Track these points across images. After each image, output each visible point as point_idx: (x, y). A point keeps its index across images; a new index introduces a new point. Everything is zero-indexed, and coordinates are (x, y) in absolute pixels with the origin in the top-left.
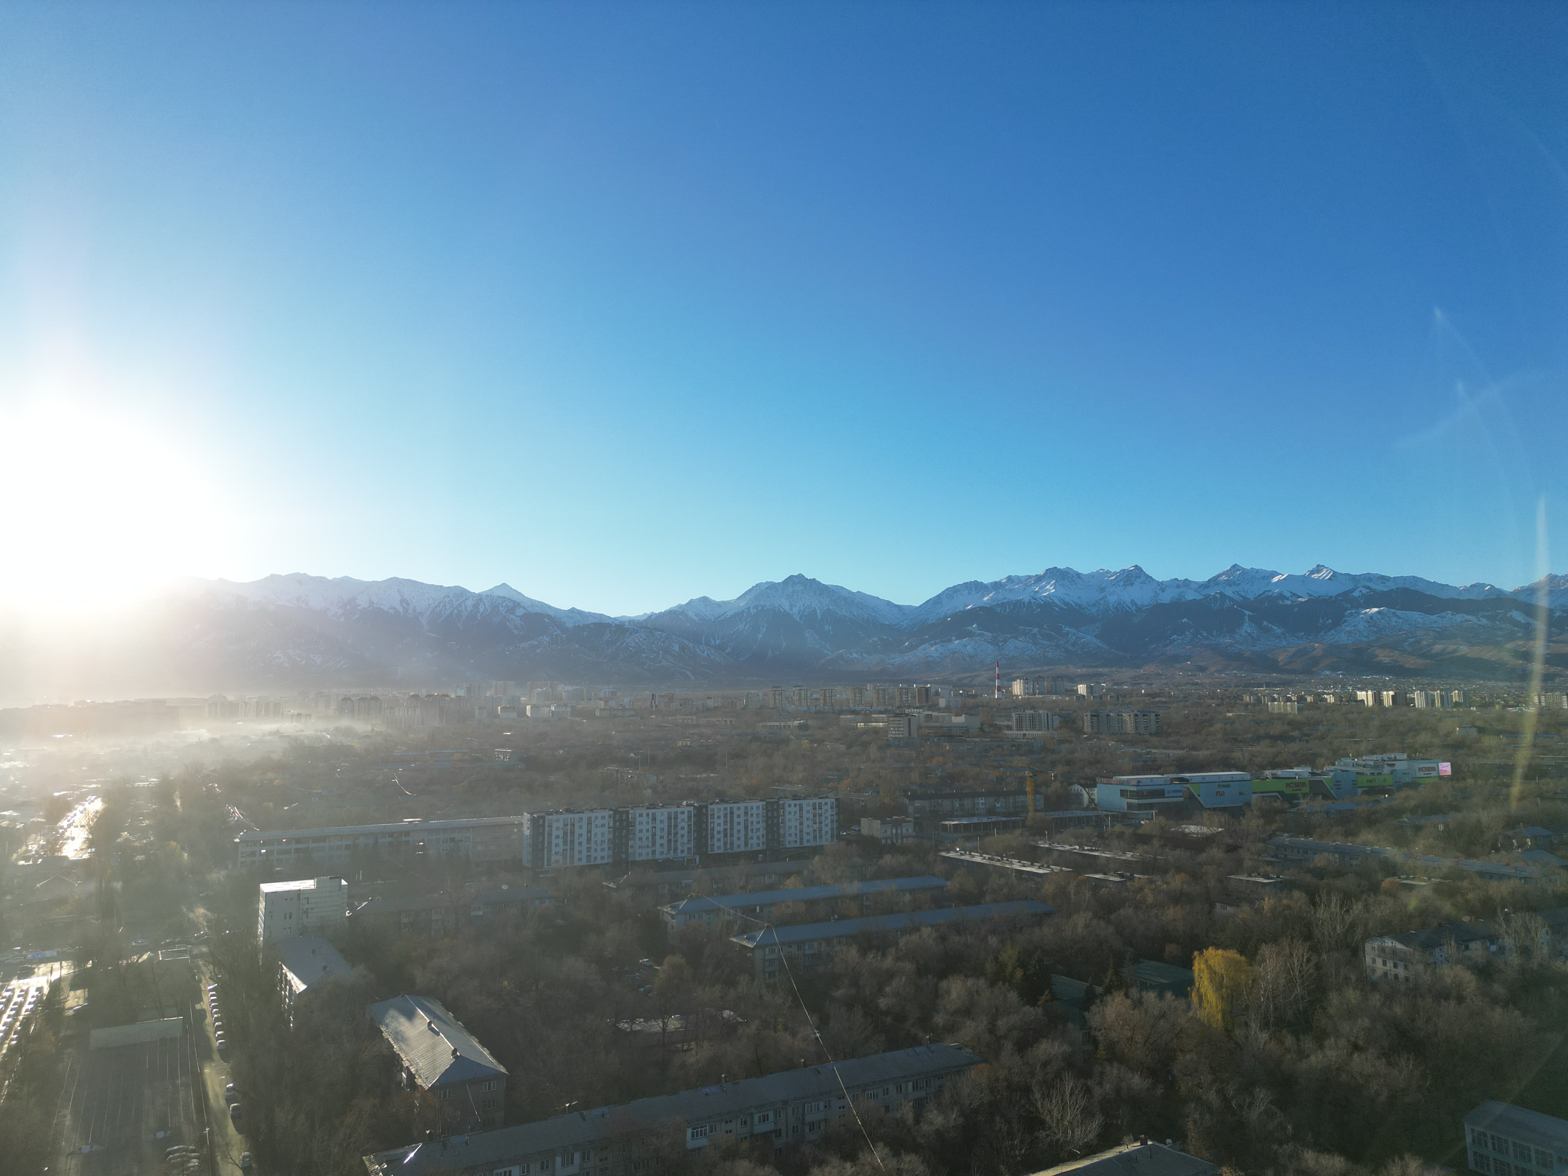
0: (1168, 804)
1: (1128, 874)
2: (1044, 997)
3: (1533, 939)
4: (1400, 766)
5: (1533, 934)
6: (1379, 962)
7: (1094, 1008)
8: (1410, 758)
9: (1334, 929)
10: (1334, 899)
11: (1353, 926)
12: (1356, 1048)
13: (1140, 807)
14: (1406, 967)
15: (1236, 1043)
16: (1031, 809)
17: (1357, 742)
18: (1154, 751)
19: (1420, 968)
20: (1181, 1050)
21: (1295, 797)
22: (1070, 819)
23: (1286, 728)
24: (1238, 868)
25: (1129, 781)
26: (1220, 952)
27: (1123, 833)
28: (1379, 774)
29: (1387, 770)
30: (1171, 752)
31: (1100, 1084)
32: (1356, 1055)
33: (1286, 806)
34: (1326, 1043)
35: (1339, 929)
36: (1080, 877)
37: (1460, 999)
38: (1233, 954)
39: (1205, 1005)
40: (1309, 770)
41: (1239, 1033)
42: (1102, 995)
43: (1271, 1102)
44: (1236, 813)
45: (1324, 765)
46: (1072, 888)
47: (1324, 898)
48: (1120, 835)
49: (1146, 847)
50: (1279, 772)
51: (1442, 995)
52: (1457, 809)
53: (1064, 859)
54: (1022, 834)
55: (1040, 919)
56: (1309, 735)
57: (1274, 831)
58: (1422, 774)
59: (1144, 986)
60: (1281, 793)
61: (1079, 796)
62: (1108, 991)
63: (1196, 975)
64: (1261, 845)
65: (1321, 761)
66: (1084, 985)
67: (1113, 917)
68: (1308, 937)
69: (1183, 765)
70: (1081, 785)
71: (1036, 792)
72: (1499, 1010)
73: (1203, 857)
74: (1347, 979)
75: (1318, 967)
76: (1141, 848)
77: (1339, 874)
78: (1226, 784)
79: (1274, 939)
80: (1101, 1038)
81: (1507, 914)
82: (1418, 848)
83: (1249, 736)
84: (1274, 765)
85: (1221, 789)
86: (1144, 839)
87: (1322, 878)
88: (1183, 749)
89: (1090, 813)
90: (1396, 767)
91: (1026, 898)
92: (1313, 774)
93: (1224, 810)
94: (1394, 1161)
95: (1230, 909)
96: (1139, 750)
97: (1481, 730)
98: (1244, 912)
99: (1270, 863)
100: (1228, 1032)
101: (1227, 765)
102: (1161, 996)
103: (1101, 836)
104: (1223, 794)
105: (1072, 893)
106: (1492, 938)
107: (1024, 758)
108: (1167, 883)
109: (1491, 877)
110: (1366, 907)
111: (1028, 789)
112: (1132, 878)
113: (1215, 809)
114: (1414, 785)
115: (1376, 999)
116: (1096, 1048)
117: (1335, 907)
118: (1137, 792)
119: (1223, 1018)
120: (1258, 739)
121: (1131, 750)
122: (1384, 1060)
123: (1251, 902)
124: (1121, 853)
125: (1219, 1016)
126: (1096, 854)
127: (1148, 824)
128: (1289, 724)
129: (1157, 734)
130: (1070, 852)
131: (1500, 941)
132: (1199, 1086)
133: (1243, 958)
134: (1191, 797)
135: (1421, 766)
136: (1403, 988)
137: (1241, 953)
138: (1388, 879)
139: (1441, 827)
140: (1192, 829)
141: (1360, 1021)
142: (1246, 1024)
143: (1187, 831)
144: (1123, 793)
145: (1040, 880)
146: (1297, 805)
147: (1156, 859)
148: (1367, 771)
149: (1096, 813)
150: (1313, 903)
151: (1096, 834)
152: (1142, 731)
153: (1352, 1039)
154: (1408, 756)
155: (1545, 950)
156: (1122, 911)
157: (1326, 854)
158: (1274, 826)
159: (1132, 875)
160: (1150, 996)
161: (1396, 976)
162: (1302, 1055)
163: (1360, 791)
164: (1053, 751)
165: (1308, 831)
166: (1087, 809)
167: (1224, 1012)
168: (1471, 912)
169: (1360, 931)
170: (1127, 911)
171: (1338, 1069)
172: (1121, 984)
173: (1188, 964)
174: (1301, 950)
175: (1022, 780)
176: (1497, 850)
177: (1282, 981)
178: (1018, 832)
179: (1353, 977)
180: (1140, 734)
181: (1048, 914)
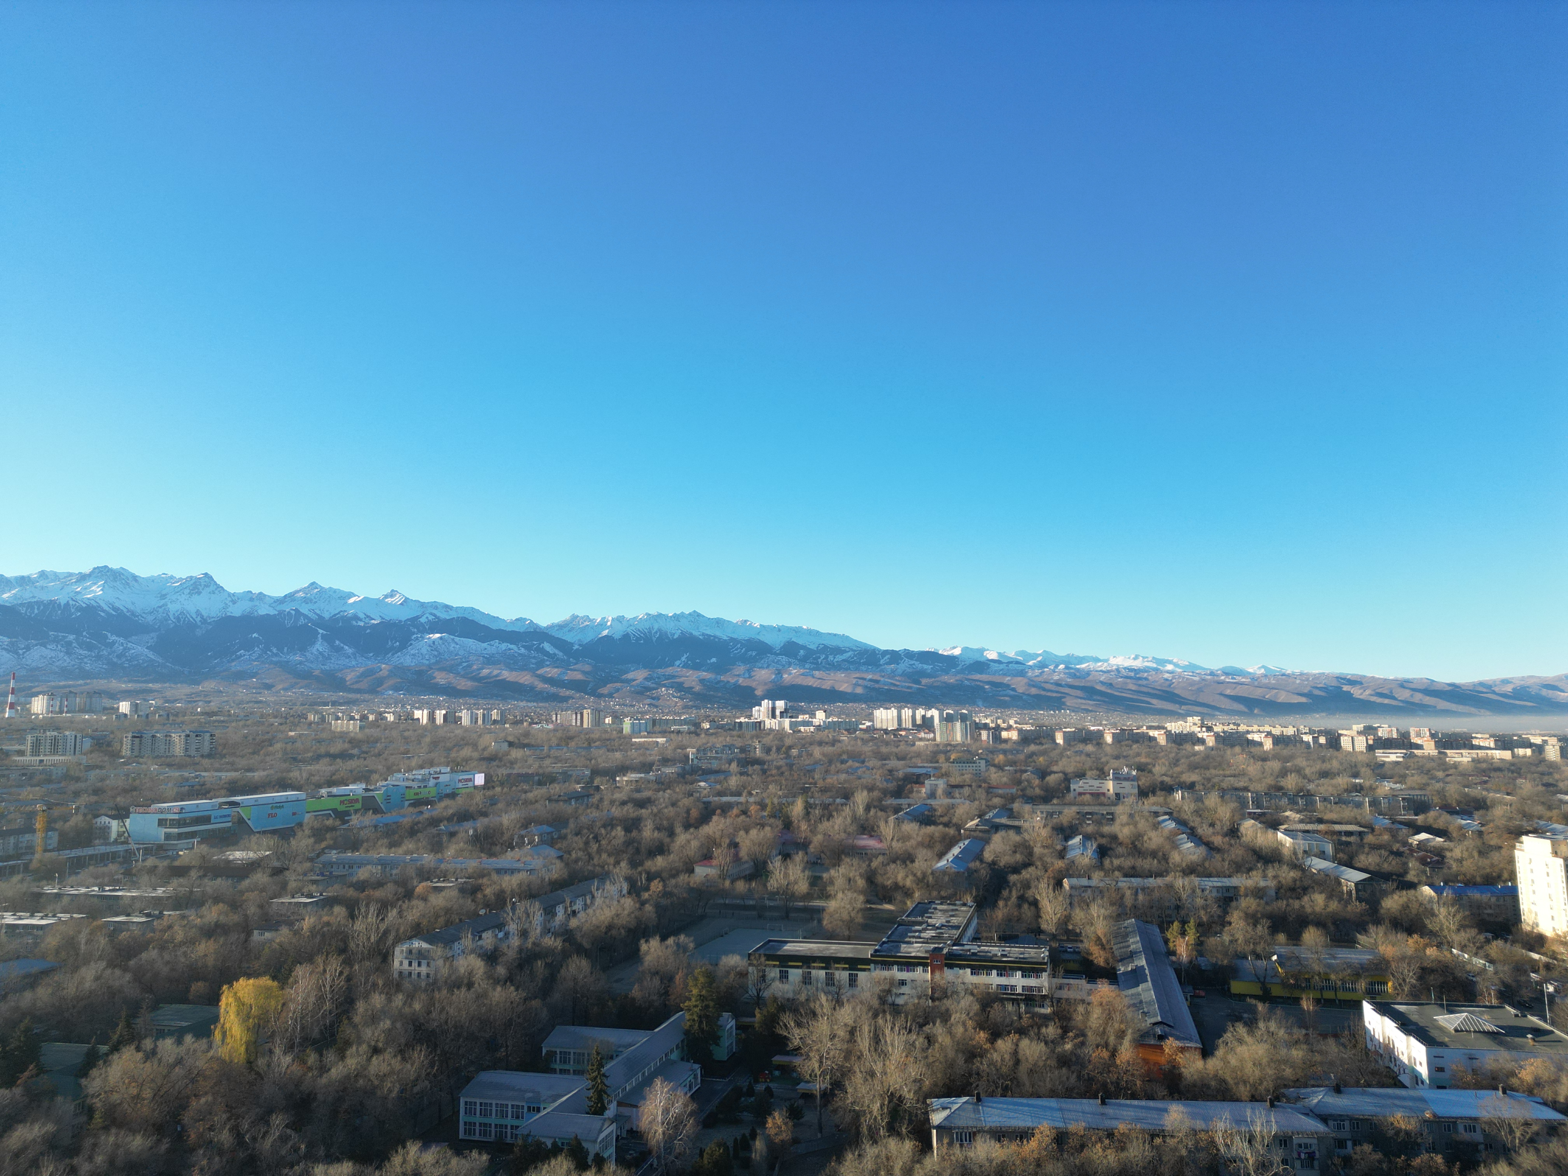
0: (213, 830)
1: (157, 912)
2: (27, 1074)
3: (531, 922)
4: (444, 778)
5: (531, 918)
6: (406, 963)
7: (94, 1072)
8: (452, 771)
9: (369, 939)
10: (372, 909)
11: (386, 932)
12: (376, 1051)
13: (180, 836)
14: (428, 965)
15: (258, 1073)
16: (39, 849)
17: (409, 758)
18: (203, 774)
19: (440, 962)
20: (195, 1096)
21: (347, 813)
22: (91, 857)
23: (346, 745)
24: (283, 888)
25: (169, 808)
26: (251, 981)
27: (156, 867)
28: (425, 787)
29: (432, 782)
30: (223, 775)
31: (90, 1158)
32: (374, 1058)
33: (338, 823)
34: (348, 1053)
35: (372, 939)
36: (95, 923)
37: (470, 985)
38: (265, 981)
39: (228, 1040)
40: (364, 786)
41: (261, 1062)
42: (107, 1055)
43: (287, 1126)
44: (285, 834)
45: (377, 781)
46: (82, 938)
47: (363, 910)
48: (152, 870)
49: (181, 880)
50: (335, 790)
51: (455, 984)
52: (485, 814)
53: (76, 904)
54: (22, 881)
55: (32, 981)
56: (366, 753)
57: (323, 849)
58: (460, 785)
59: (161, 1034)
60: (335, 811)
61: (106, 829)
62: (116, 1048)
63: (222, 1010)
64: (308, 865)
65: (375, 776)
66: (85, 1047)
67: (132, 963)
68: (343, 950)
69: (234, 788)
70: (109, 816)
71: (49, 828)
72: (499, 989)
73: (246, 883)
74: (375, 985)
75: (349, 979)
76: (175, 882)
77: (380, 884)
78: (279, 805)
79: (310, 959)
80: (99, 1105)
81: (514, 903)
82: (450, 853)
83: (310, 755)
84: (331, 783)
85: (274, 811)
86: (181, 871)
87: (364, 891)
88: (236, 770)
89: (121, 848)
90: (440, 780)
91: (18, 958)
92: (366, 790)
93: (274, 832)
94: (397, 1152)
95: (268, 935)
96: (186, 774)
97: (511, 744)
98: (283, 935)
99: (314, 882)
100: (250, 1063)
101: (283, 785)
102: (179, 1042)
103: (128, 873)
104: (275, 815)
105: (83, 941)
106: (501, 926)
107: (37, 788)
108: (201, 917)
109: (506, 872)
110: (400, 913)
111: (38, 825)
112: (160, 916)
113: (264, 832)
114: (453, 796)
115: (399, 1000)
116: (91, 1117)
117: (372, 918)
118: (179, 820)
119: (247, 1050)
120: (318, 758)
121: (177, 774)
122: (399, 1058)
123: (290, 924)
124: (150, 890)
125: (242, 1049)
126: (120, 893)
127: (184, 855)
128: (350, 742)
129: (210, 756)
130: (86, 895)
131: (507, 927)
132: (211, 1129)
133: (275, 983)
134: (241, 821)
135: (461, 778)
136: (423, 984)
137: (274, 978)
138: (424, 884)
139: (471, 832)
140: (238, 855)
141: (382, 1024)
142: (271, 1052)
143: (231, 857)
144: (161, 823)
145: (40, 933)
146: (348, 821)
147: (191, 892)
148: (415, 785)
149: (125, 847)
150: (352, 916)
151: (122, 871)
152: (193, 752)
153: (373, 1043)
154: (451, 769)
155: (538, 931)
156: (144, 955)
157: (369, 867)
158: (323, 845)
159: (161, 913)
160: (167, 1045)
161: (419, 974)
162: (323, 1069)
163: (407, 803)
164: (78, 779)
165: (355, 847)
166: (116, 842)
167: (248, 1044)
168: (487, 905)
169: (391, 937)
170: (151, 954)
171: (356, 1076)
172: (133, 1038)
173: (214, 999)
174: (335, 965)
175: (31, 815)
176: (512, 848)
177: (312, 999)
178: (16, 878)
179: (381, 983)
180: (190, 756)
181: (46, 973)
